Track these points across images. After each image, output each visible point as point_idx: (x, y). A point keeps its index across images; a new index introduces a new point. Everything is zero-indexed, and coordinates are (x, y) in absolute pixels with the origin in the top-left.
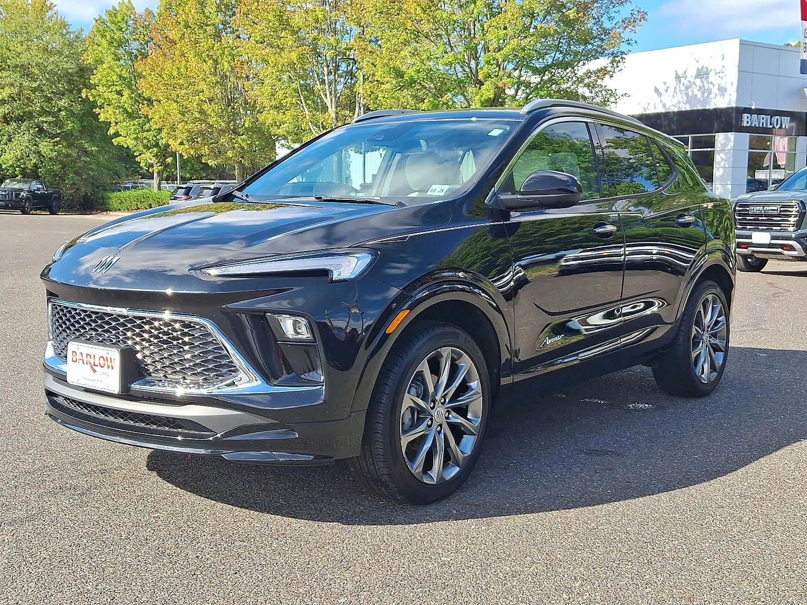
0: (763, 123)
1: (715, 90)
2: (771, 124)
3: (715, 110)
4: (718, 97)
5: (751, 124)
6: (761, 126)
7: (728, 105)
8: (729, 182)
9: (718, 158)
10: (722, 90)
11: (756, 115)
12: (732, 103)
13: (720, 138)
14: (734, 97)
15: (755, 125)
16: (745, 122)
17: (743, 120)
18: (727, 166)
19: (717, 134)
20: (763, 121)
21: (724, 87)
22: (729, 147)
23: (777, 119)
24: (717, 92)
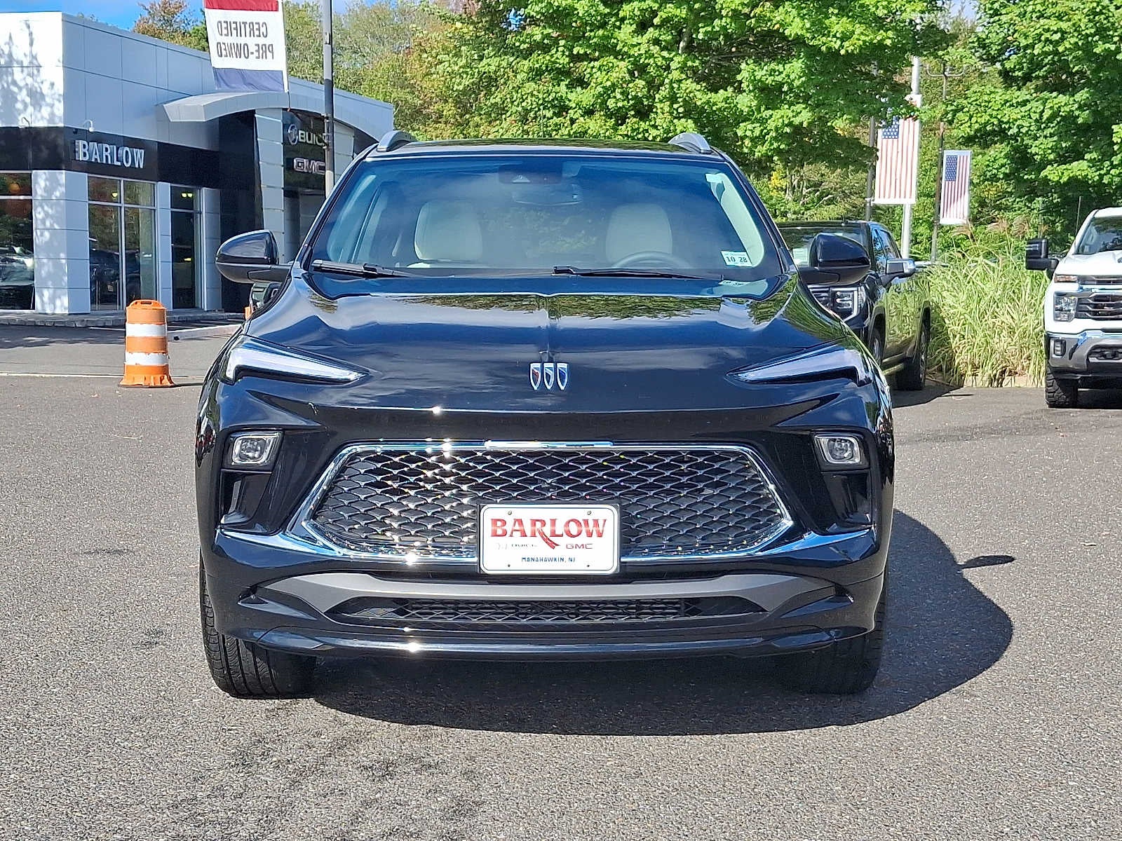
0: (107, 156)
1: (23, 96)
2: (117, 160)
3: (29, 129)
4: (30, 109)
5: (90, 157)
6: (104, 162)
7: (49, 123)
8: (62, 255)
9: (38, 214)
10: (37, 97)
11: (96, 143)
12: (57, 120)
13: (41, 179)
14: (59, 109)
15: (96, 159)
16: (81, 154)
17: (77, 149)
18: (56, 227)
19: (34, 171)
20: (106, 153)
21: (39, 90)
22: (58, 194)
23: (127, 152)
24: (28, 100)
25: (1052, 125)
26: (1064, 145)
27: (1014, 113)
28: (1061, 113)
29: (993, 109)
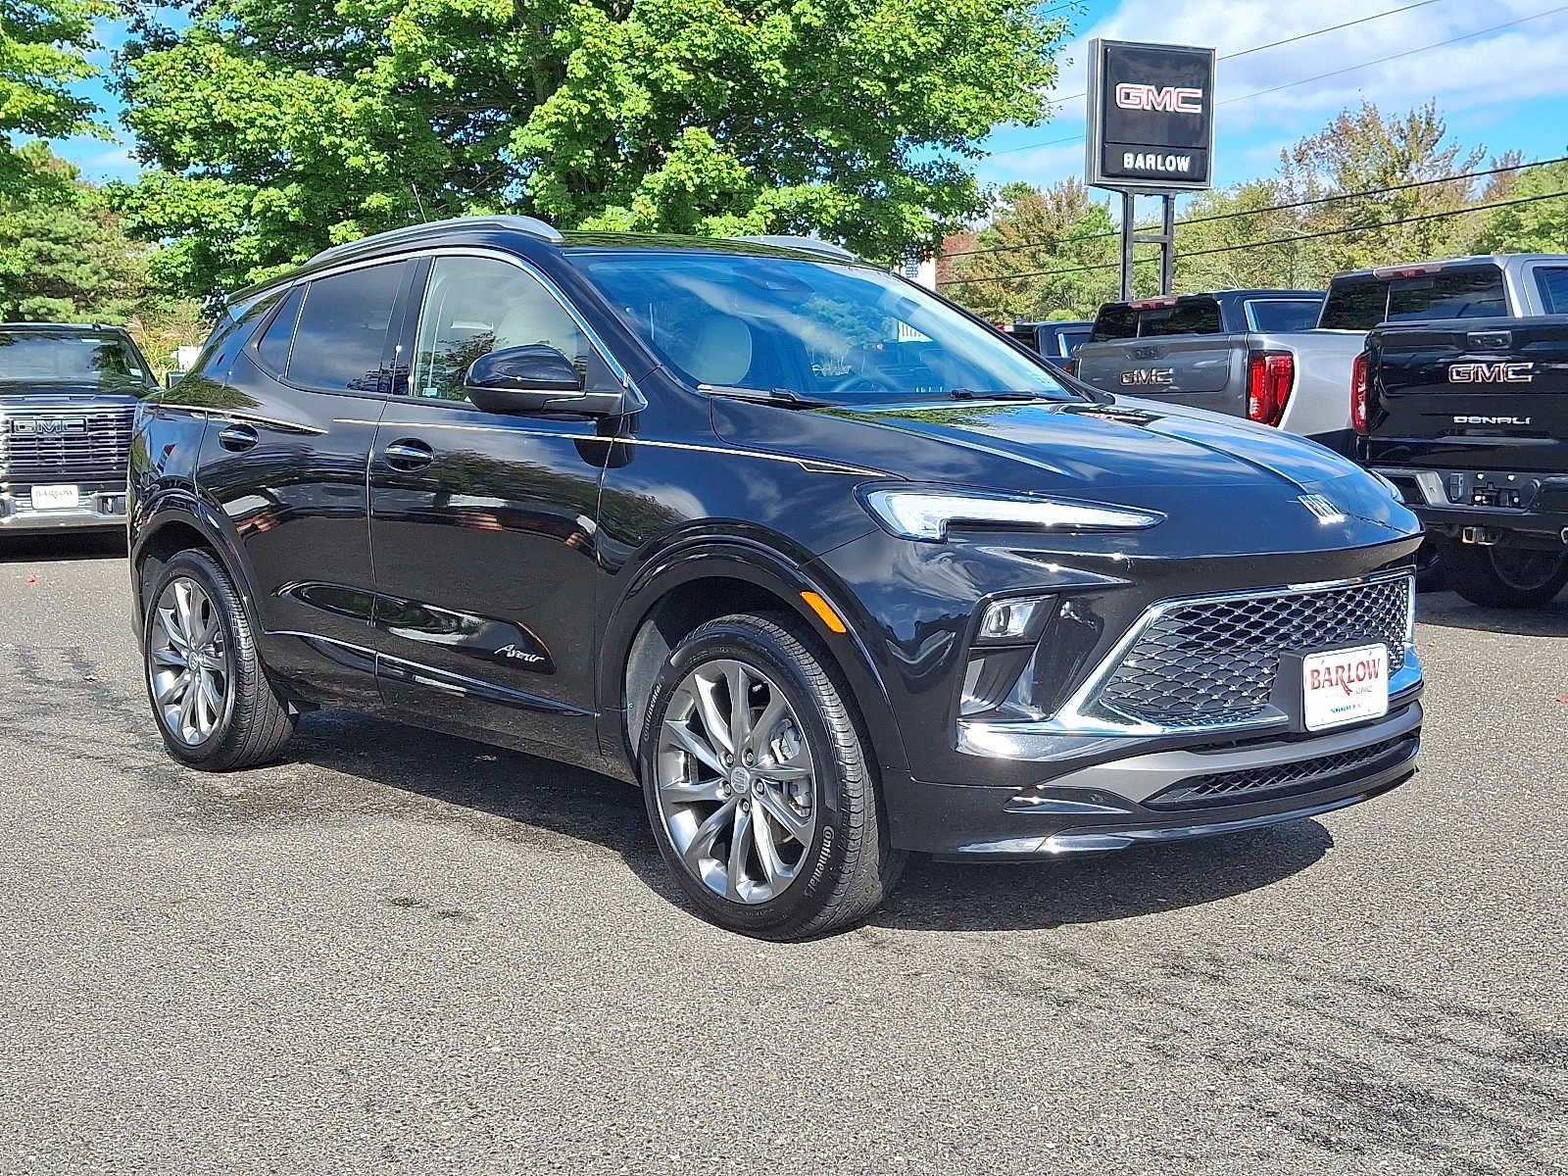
25: (255, 222)
26: (271, 245)
27: (217, 205)
28: (273, 208)
29: (191, 199)
